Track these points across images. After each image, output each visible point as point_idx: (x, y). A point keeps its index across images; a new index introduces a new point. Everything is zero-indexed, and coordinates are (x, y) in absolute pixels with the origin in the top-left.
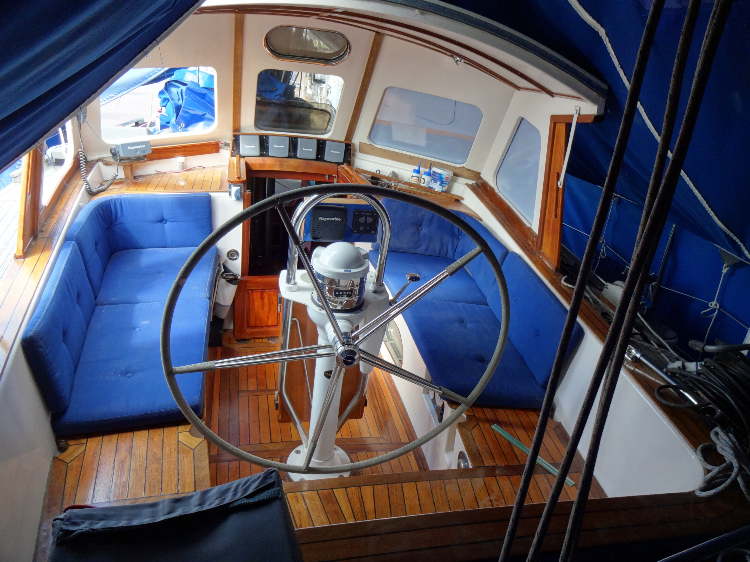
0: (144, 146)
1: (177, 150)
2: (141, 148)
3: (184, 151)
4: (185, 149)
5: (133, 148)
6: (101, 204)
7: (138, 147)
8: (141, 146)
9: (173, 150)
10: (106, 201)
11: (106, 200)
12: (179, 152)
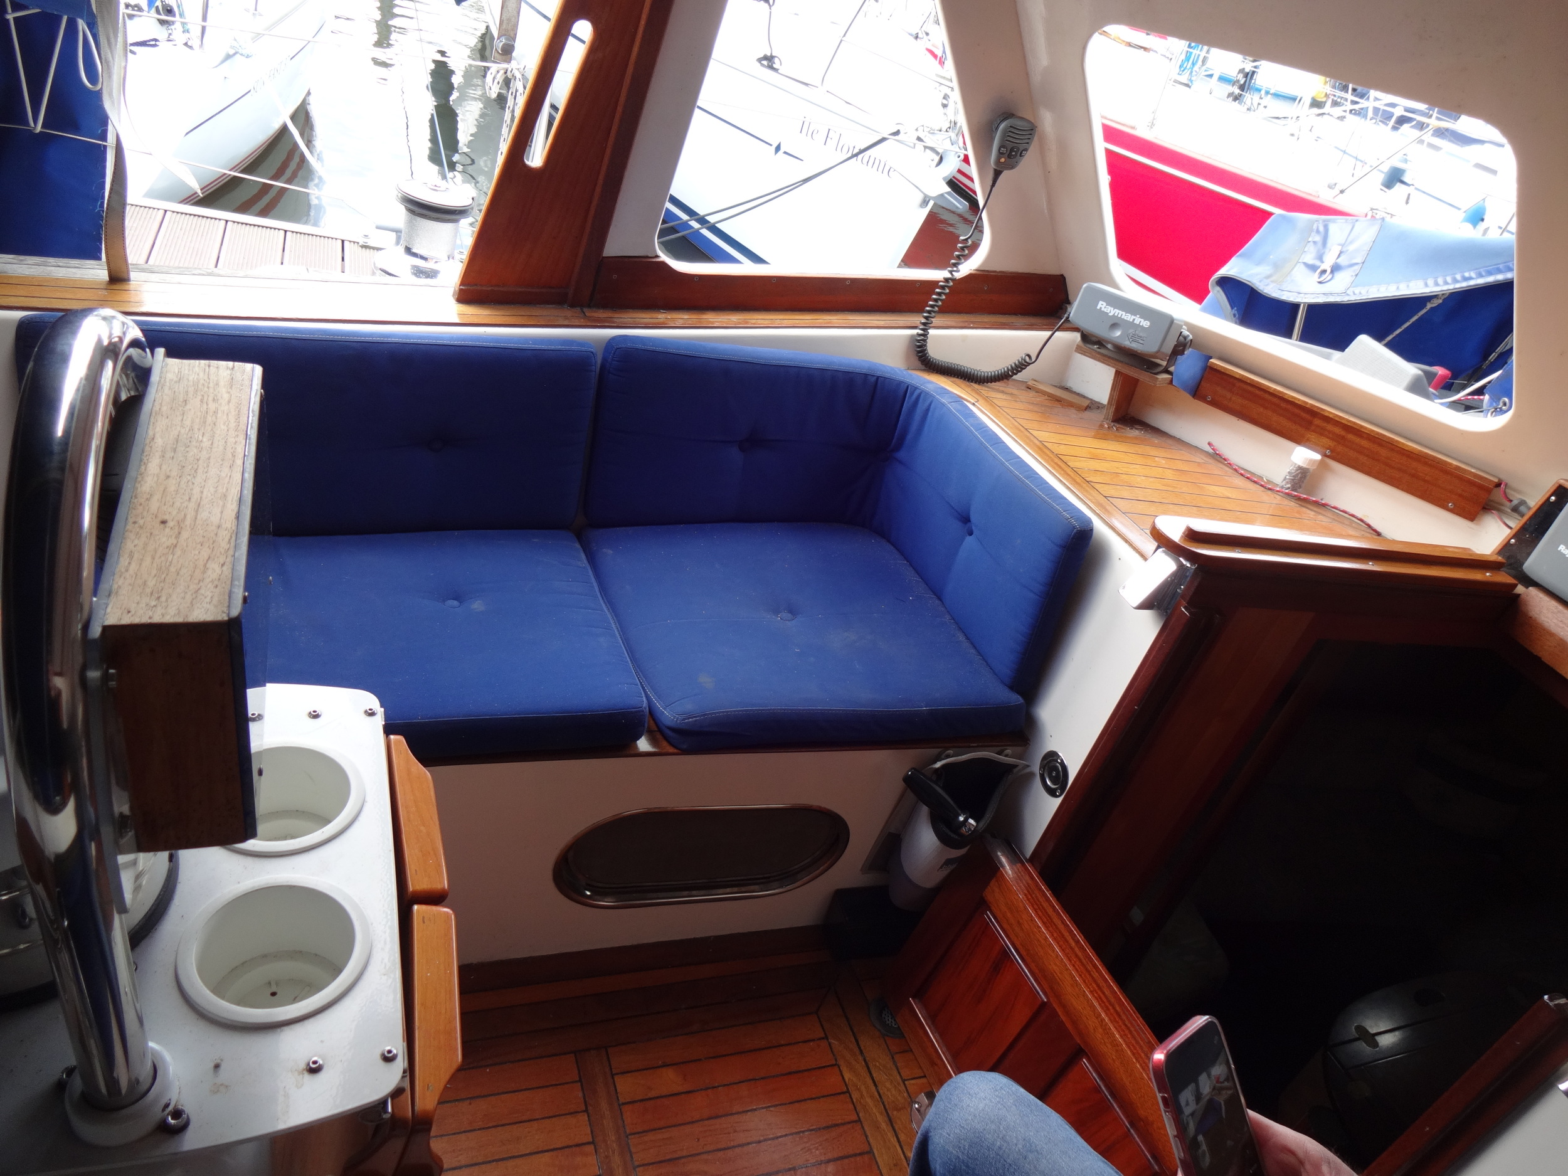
0: (1146, 324)
1: (1317, 422)
2: (1132, 324)
3: (1339, 439)
4: (1350, 436)
5: (1112, 311)
6: (878, 378)
7: (1129, 317)
8: (1138, 320)
9: (1304, 415)
10: (900, 383)
11: (902, 379)
12: (1321, 432)
